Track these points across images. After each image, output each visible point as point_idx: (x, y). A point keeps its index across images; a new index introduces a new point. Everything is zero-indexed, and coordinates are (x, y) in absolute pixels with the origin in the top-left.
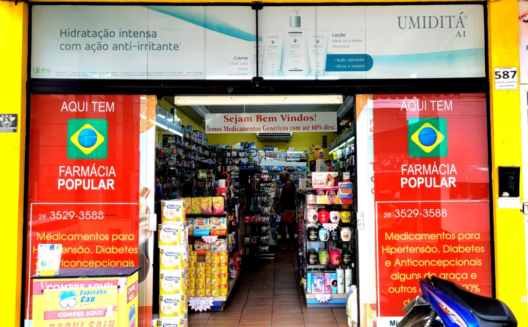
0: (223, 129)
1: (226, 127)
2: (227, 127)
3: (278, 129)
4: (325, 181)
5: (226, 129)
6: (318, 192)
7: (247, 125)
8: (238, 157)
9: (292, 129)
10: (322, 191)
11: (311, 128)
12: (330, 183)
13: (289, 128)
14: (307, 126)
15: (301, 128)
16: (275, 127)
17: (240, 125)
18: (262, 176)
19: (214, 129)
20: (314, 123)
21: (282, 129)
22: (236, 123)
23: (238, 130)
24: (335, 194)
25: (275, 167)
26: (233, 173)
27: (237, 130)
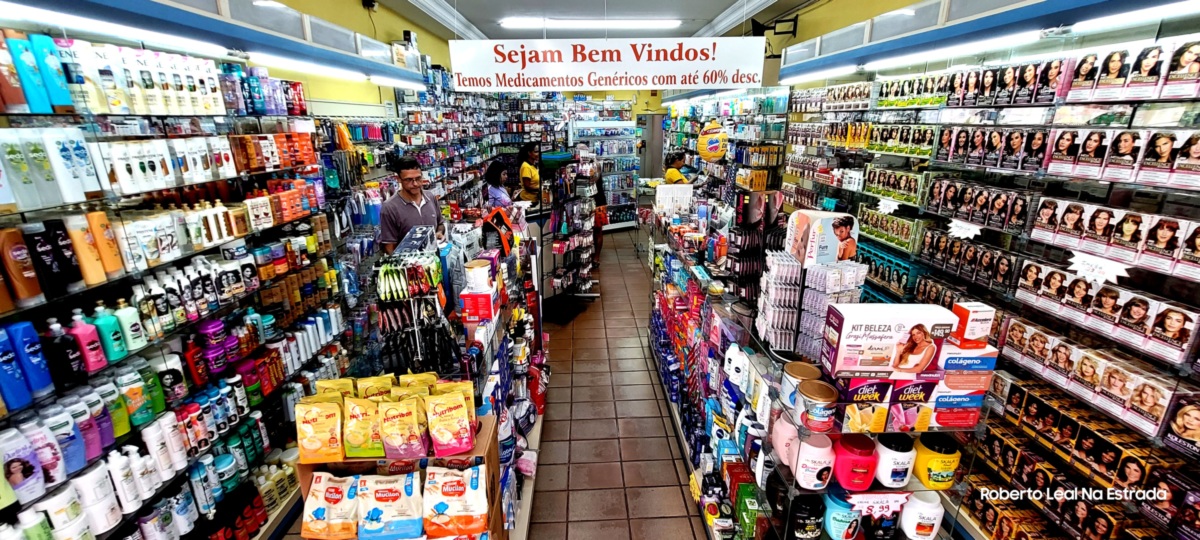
0: (494, 81)
1: (501, 77)
2: (504, 75)
3: (623, 81)
4: (894, 355)
5: (502, 80)
6: (856, 392)
7: (550, 70)
8: (539, 110)
9: (656, 81)
10: (871, 385)
11: (700, 80)
12: (913, 359)
13: (649, 80)
14: (693, 75)
15: (679, 80)
16: (618, 76)
17: (533, 71)
18: (580, 167)
19: (473, 81)
20: (707, 66)
21: (633, 81)
22: (524, 66)
23: (531, 83)
24: (922, 396)
25: (592, 130)
26: (532, 134)
27: (526, 83)
